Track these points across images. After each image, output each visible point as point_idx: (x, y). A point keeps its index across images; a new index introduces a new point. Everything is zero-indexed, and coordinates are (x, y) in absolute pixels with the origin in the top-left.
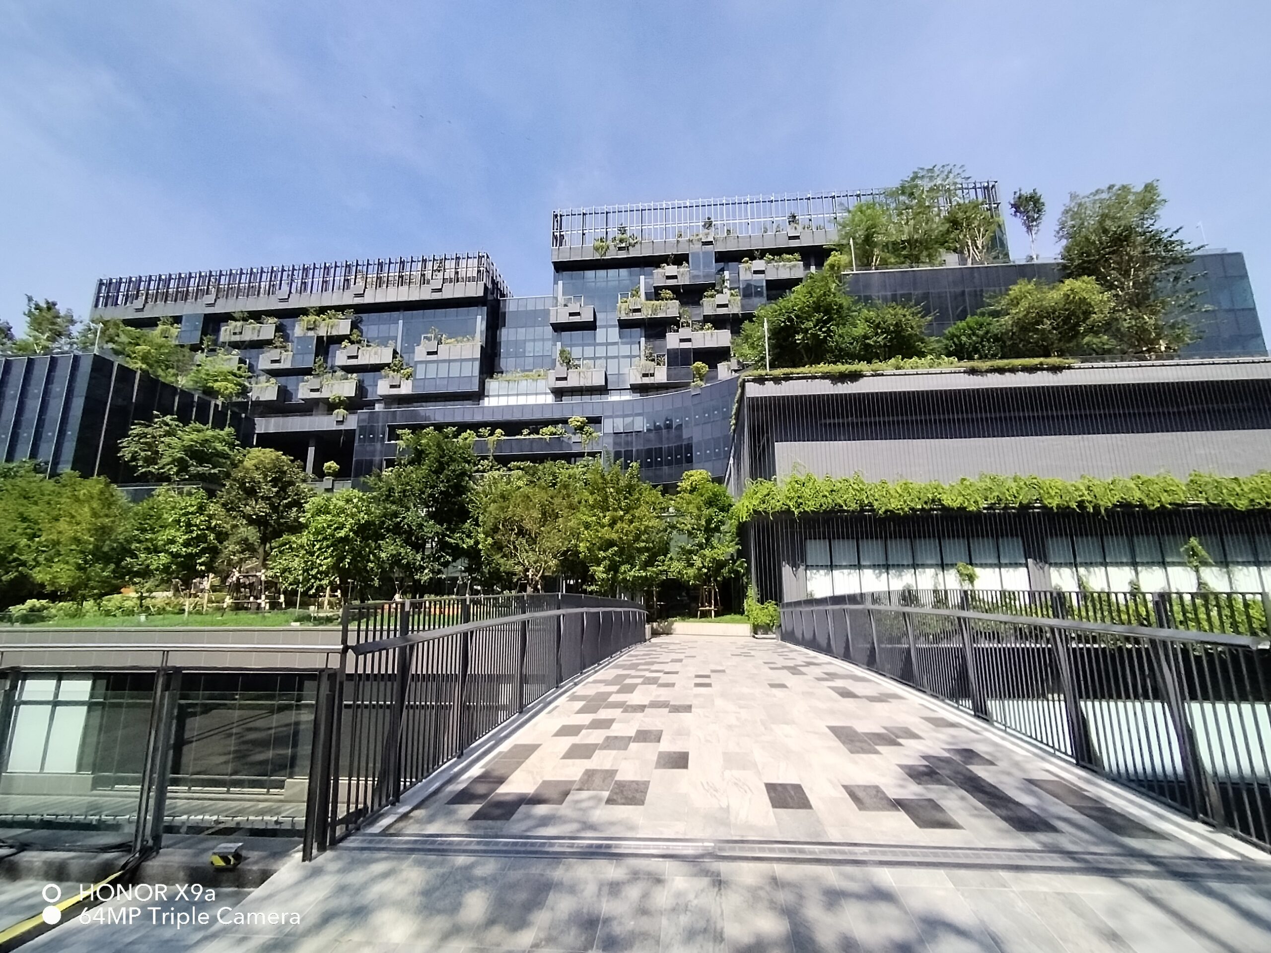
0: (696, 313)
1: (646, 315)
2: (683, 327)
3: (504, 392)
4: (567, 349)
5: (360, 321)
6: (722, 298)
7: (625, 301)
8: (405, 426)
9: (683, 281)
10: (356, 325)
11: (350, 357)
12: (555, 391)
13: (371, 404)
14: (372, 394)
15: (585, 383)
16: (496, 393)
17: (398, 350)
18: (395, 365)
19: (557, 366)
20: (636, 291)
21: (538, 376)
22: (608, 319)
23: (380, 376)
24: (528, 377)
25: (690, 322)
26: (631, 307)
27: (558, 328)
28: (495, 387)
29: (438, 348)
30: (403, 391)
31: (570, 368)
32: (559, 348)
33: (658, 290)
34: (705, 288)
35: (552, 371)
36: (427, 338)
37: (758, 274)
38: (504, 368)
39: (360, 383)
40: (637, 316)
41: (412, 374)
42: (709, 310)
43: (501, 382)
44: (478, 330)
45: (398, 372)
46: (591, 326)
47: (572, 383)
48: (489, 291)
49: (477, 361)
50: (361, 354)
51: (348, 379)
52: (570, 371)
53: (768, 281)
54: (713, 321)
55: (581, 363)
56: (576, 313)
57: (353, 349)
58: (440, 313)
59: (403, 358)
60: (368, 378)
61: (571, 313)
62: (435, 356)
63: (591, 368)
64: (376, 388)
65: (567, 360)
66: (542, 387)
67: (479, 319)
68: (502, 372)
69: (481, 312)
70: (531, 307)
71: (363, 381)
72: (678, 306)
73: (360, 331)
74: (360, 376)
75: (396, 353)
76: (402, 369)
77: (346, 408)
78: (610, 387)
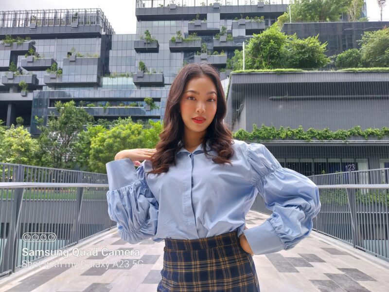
0: (210, 46)
1: (185, 45)
2: (203, 52)
3: (110, 83)
4: (143, 62)
5: (34, 43)
6: (223, 38)
7: (174, 38)
8: (58, 100)
9: (203, 28)
10: (32, 46)
11: (29, 62)
12: (137, 84)
13: (41, 87)
14: (41, 82)
15: (152, 80)
16: (106, 84)
17: (55, 59)
18: (53, 68)
19: (137, 71)
20: (179, 33)
21: (128, 76)
22: (165, 47)
23: (45, 73)
24: (123, 76)
25: (207, 50)
26: (177, 41)
27: (139, 51)
28: (106, 81)
29: (76, 59)
30: (57, 81)
31: (144, 72)
32: (139, 61)
33: (190, 33)
34: (215, 33)
35: (136, 73)
36: (69, 54)
37: (242, 26)
38: (110, 71)
39: (34, 77)
40: (180, 46)
41: (62, 73)
42: (216, 44)
43: (109, 78)
44: (97, 50)
45: (55, 71)
46: (156, 50)
47: (146, 80)
48: (103, 30)
49: (96, 67)
50: (35, 61)
51: (28, 74)
52: (145, 73)
53: (246, 30)
54: (219, 50)
55: (151, 70)
56: (148, 43)
57: (30, 58)
58: (77, 40)
59: (57, 64)
60: (38, 73)
61: (145, 43)
62: (74, 63)
63: (155, 72)
64: (43, 79)
65: (143, 68)
66: (130, 81)
67: (97, 45)
68: (110, 73)
69: (98, 42)
70: (125, 39)
71: (36, 75)
72: (200, 42)
73: (34, 49)
74: (34, 72)
75: (53, 61)
76: (57, 70)
77: (27, 89)
78: (165, 82)
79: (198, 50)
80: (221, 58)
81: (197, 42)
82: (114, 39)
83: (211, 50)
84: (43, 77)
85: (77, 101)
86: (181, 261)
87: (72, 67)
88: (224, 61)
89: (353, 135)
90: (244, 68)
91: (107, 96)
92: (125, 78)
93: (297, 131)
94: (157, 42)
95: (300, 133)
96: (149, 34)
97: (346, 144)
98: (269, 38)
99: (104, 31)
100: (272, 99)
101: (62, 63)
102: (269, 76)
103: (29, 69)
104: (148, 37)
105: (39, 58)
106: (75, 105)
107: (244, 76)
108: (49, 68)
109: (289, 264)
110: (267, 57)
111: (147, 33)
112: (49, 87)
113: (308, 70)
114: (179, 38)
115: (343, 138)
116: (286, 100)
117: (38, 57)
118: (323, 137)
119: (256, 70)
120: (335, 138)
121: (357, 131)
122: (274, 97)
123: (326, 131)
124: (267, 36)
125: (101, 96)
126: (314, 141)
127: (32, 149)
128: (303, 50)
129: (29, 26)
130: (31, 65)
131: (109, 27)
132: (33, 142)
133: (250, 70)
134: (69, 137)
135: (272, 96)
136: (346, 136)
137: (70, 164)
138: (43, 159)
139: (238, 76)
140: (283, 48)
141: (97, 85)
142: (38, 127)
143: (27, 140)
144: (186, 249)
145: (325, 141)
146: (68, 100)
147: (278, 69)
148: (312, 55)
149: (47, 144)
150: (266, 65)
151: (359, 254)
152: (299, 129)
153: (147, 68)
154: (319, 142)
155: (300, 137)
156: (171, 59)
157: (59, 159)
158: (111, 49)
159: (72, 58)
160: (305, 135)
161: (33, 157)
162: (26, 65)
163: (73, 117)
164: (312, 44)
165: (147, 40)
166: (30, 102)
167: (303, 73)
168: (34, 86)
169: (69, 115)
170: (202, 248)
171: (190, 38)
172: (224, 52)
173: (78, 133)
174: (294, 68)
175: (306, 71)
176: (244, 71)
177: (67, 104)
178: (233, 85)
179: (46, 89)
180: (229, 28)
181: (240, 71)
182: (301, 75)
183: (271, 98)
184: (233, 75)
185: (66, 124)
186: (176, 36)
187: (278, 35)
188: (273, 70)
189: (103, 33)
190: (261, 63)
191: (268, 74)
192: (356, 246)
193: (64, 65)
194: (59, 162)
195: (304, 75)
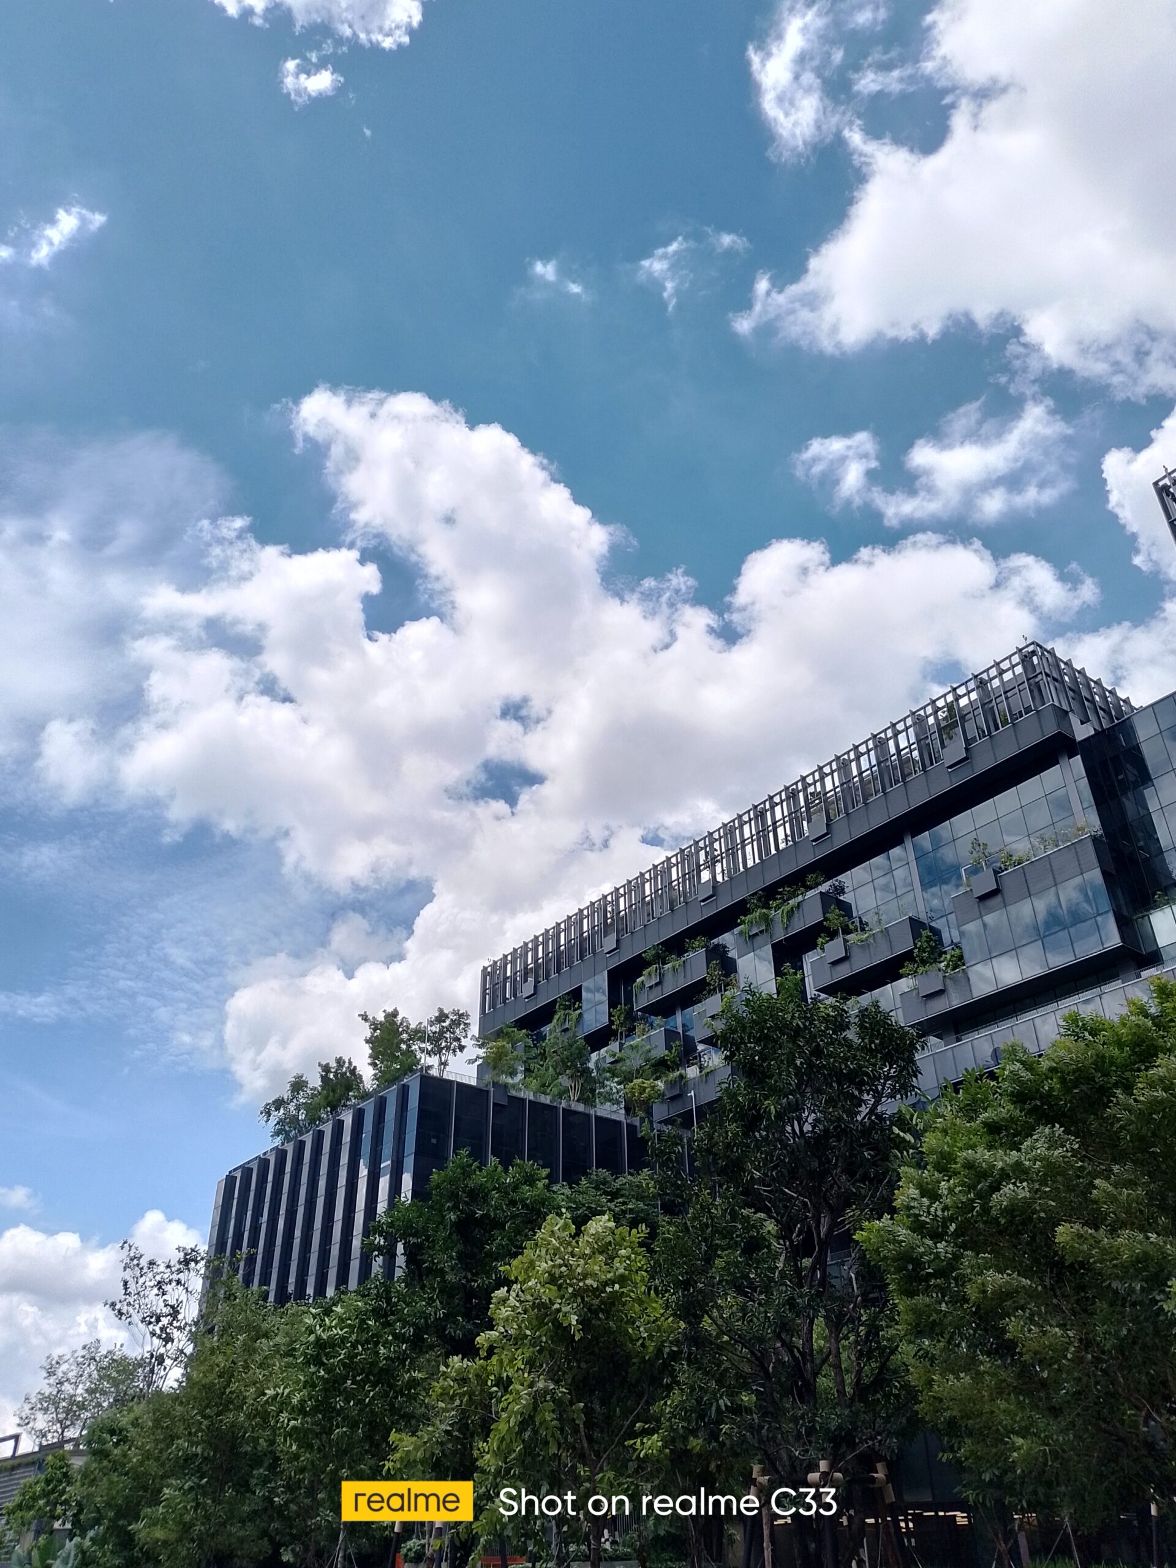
10: (833, 901)
11: (835, 963)
16: (1173, 939)
18: (922, 950)
29: (999, 881)
30: (955, 1000)
41: (962, 957)
44: (1077, 808)
45: (934, 962)
48: (1075, 719)
49: (1094, 878)
50: (854, 951)
57: (834, 948)
62: (998, 900)
67: (1071, 786)
69: (1070, 774)
73: (846, 907)
75: (920, 926)
76: (941, 954)
87: (993, 916)
101: (955, 916)
105: (867, 935)
108: (908, 956)
117: (861, 931)
129: (806, 834)
130: (844, 972)
141: (1132, 957)
159: (983, 882)
162: (827, 981)
189: (1083, 731)
193: (961, 923)
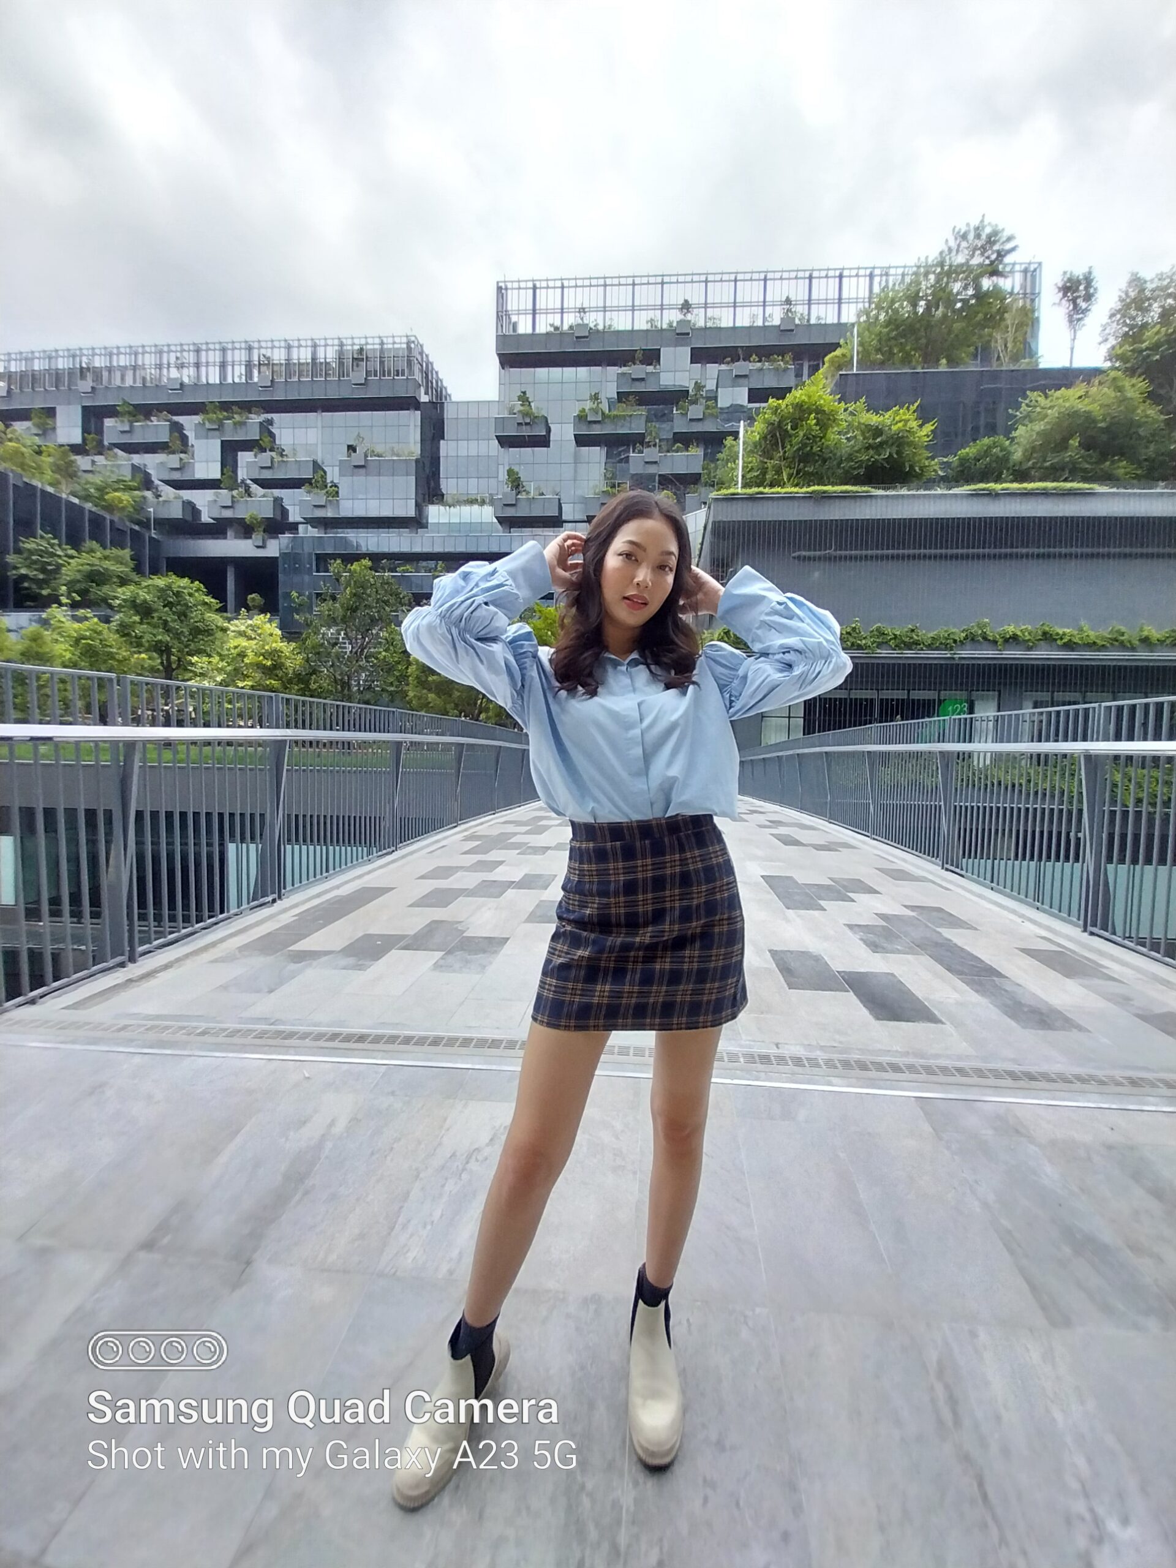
0: (666, 430)
1: (607, 429)
2: (649, 446)
3: (444, 520)
4: (516, 469)
5: (270, 422)
6: (696, 411)
7: (584, 410)
8: (334, 556)
9: (650, 387)
10: (266, 428)
11: (263, 468)
12: (501, 520)
13: (294, 527)
14: (294, 516)
15: (537, 512)
16: (436, 521)
17: (319, 462)
18: (317, 482)
19: (504, 490)
20: (595, 397)
21: (483, 503)
22: (563, 433)
23: (300, 494)
24: (472, 502)
25: (657, 441)
26: (589, 419)
27: (506, 442)
28: (435, 513)
29: (366, 461)
30: (329, 513)
31: (519, 493)
32: (507, 468)
33: (622, 397)
34: (677, 397)
35: (500, 497)
36: (352, 448)
37: (741, 381)
38: (445, 492)
39: (278, 502)
40: (597, 430)
41: (337, 493)
42: (680, 426)
43: (442, 508)
44: (412, 441)
45: (322, 489)
46: (543, 441)
47: (522, 512)
48: (422, 390)
49: (412, 479)
50: (276, 465)
51: (264, 496)
52: (519, 496)
53: (750, 390)
54: (684, 440)
55: (531, 488)
56: (527, 424)
57: (265, 458)
58: (366, 417)
59: (325, 472)
60: (287, 495)
61: (519, 424)
62: (362, 471)
63: (542, 494)
64: (297, 508)
65: (516, 483)
66: (487, 514)
67: (412, 427)
68: (443, 495)
69: (414, 418)
70: (473, 414)
71: (282, 499)
72: (643, 419)
73: (272, 435)
74: (277, 492)
75: (316, 466)
76: (326, 486)
77: (264, 531)
78: (564, 518)
79: (636, 441)
80: (688, 461)
81: (636, 421)
82: (449, 413)
83: (667, 440)
84: (297, 502)
85: (376, 559)
86: (616, 861)
87: (360, 479)
88: (696, 468)
89: (971, 639)
90: (740, 485)
91: (438, 549)
92: (476, 507)
93: (849, 630)
94: (546, 418)
95: (854, 635)
96: (527, 400)
97: (954, 658)
98: (802, 410)
99: (426, 393)
100: (799, 557)
101: (337, 469)
102: (796, 503)
103: (264, 484)
104: (526, 408)
105: (285, 459)
106: (371, 569)
107: (740, 503)
108: (308, 481)
109: (807, 895)
110: (794, 458)
111: (524, 398)
112: (313, 527)
113: (884, 489)
114: (595, 411)
115: (947, 647)
116: (830, 559)
117: (282, 455)
118: (904, 643)
119: (767, 490)
120: (930, 647)
121: (980, 632)
122: (804, 553)
123: (913, 631)
124: (799, 406)
125: (427, 549)
126: (884, 652)
127: (288, 663)
128: (878, 440)
129: (256, 379)
130: (267, 475)
131: (437, 382)
132: (286, 648)
133: (755, 490)
134: (363, 638)
135: (799, 550)
136: (955, 641)
137: (368, 696)
138: (313, 686)
139: (725, 504)
140: (832, 436)
141: (417, 522)
142: (297, 617)
143: (274, 645)
144: (627, 837)
145: (909, 653)
146: (357, 557)
147: (816, 488)
148: (898, 453)
149: (319, 653)
150: (790, 476)
151: (950, 882)
152: (854, 625)
153: (524, 484)
154: (895, 653)
155: (853, 644)
156: (577, 460)
157: (346, 685)
158: (443, 438)
159: (358, 458)
160: (864, 638)
161: (290, 681)
162: (256, 476)
163: (369, 596)
164: (900, 425)
165: (525, 414)
166: (273, 561)
167: (871, 496)
168: (277, 525)
169: (361, 590)
170: (657, 836)
171: (621, 410)
172: (698, 446)
173: (381, 630)
174: (853, 484)
175: (881, 492)
176: (739, 491)
177: (355, 566)
178: (714, 523)
179: (307, 532)
180: (711, 385)
181: (732, 491)
182: (869, 500)
183: (796, 554)
184: (716, 500)
185: (354, 610)
186: (588, 405)
187: (822, 402)
188: (805, 489)
189: (424, 398)
190: (779, 472)
191: (791, 498)
192: (945, 866)
193: (341, 475)
194: (346, 692)
195: (874, 501)
